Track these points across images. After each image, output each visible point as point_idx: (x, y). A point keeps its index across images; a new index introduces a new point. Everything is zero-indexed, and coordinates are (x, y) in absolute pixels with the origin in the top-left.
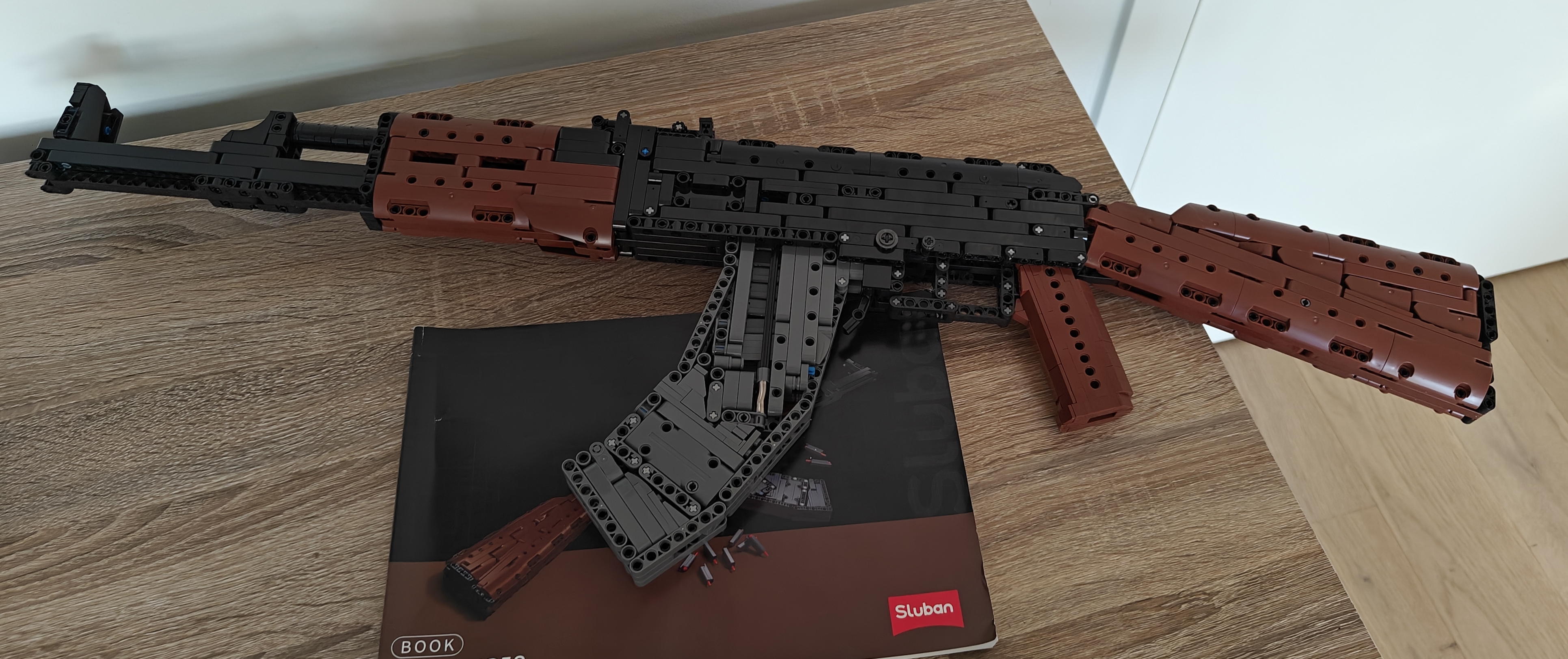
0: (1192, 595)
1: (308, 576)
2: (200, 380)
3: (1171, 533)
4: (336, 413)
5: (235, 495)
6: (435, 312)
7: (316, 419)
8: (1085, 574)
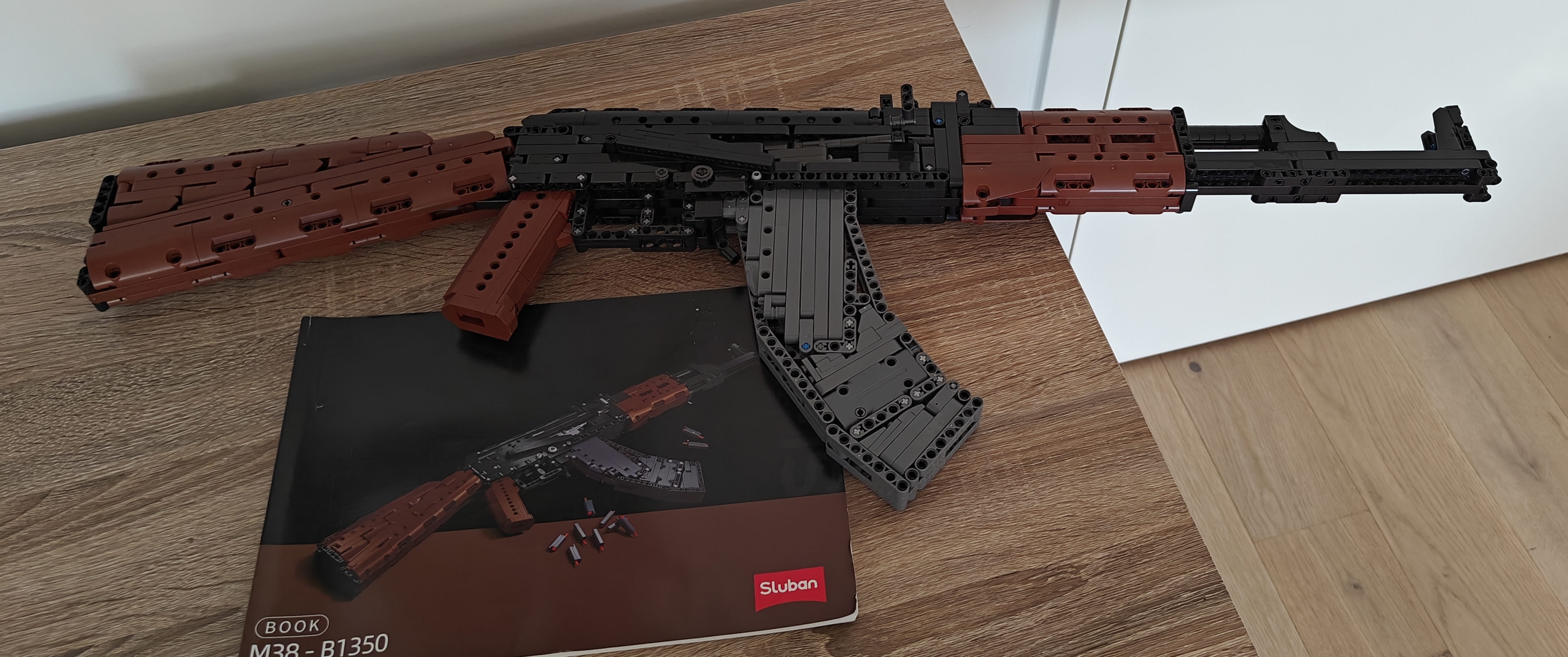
0: (1059, 568)
1: (181, 560)
2: (88, 372)
3: (1043, 508)
4: (221, 403)
5: (114, 484)
6: (326, 303)
7: (199, 409)
8: (954, 548)
